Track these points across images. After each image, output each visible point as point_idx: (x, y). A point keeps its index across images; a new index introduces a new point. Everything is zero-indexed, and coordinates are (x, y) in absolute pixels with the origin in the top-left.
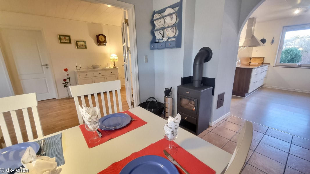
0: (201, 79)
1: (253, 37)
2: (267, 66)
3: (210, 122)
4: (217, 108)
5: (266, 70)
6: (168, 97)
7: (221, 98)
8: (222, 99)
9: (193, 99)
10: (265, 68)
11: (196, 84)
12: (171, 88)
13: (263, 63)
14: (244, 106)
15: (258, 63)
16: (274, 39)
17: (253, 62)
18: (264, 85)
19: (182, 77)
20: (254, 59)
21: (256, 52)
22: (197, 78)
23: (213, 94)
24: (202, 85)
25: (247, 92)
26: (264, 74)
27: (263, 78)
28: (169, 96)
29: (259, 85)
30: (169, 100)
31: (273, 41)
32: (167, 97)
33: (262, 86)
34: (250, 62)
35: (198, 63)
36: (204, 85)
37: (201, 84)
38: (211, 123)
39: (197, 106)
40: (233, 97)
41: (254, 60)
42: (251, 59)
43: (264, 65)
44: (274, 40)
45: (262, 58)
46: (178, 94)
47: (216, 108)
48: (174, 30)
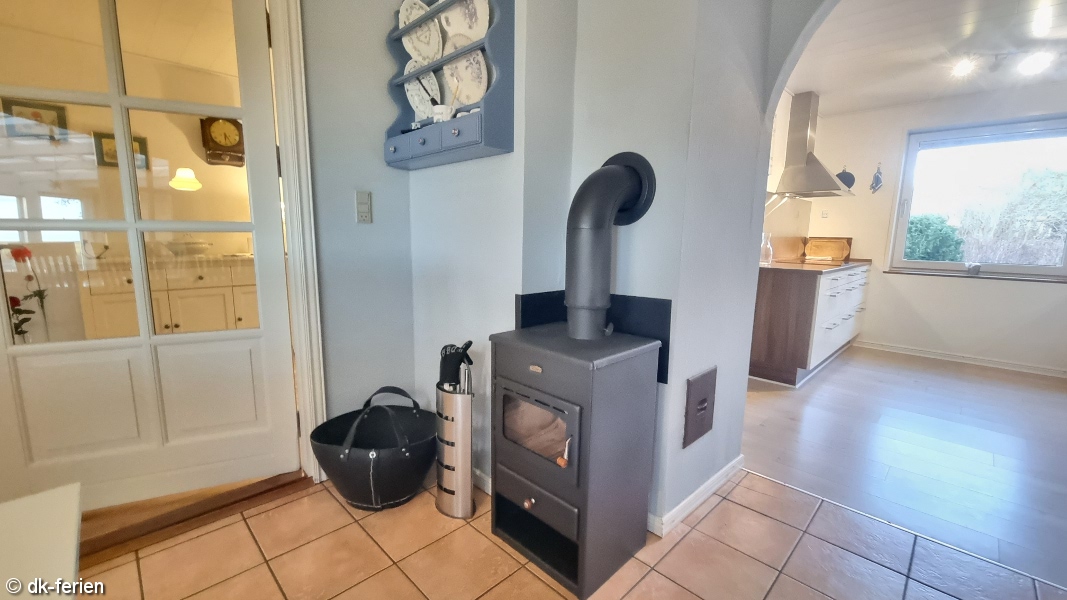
0: (602, 303)
1: (811, 160)
2: (865, 268)
3: (651, 517)
4: (687, 442)
5: (862, 281)
6: (454, 391)
7: (701, 395)
8: (704, 401)
9: (561, 404)
10: (859, 273)
11: (582, 325)
12: (469, 344)
13: (847, 259)
14: (792, 422)
15: (830, 258)
16: (880, 173)
17: (816, 254)
18: (858, 340)
19: (521, 293)
20: (818, 244)
21: (824, 218)
22: (584, 297)
23: (662, 376)
24: (609, 331)
25: (804, 364)
26: (856, 298)
27: (853, 313)
28: (458, 382)
29: (840, 338)
30: (458, 406)
31: (876, 183)
32: (446, 386)
33: (849, 342)
34: (804, 255)
35: (586, 225)
36: (616, 330)
37: (606, 326)
38: (657, 519)
39: (576, 445)
40: (752, 387)
41: (817, 247)
42: (805, 241)
43: (851, 264)
44: (882, 178)
45: (845, 241)
46: (495, 376)
47: (681, 446)
48: (479, 69)
